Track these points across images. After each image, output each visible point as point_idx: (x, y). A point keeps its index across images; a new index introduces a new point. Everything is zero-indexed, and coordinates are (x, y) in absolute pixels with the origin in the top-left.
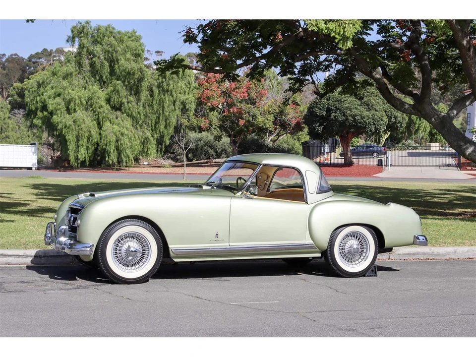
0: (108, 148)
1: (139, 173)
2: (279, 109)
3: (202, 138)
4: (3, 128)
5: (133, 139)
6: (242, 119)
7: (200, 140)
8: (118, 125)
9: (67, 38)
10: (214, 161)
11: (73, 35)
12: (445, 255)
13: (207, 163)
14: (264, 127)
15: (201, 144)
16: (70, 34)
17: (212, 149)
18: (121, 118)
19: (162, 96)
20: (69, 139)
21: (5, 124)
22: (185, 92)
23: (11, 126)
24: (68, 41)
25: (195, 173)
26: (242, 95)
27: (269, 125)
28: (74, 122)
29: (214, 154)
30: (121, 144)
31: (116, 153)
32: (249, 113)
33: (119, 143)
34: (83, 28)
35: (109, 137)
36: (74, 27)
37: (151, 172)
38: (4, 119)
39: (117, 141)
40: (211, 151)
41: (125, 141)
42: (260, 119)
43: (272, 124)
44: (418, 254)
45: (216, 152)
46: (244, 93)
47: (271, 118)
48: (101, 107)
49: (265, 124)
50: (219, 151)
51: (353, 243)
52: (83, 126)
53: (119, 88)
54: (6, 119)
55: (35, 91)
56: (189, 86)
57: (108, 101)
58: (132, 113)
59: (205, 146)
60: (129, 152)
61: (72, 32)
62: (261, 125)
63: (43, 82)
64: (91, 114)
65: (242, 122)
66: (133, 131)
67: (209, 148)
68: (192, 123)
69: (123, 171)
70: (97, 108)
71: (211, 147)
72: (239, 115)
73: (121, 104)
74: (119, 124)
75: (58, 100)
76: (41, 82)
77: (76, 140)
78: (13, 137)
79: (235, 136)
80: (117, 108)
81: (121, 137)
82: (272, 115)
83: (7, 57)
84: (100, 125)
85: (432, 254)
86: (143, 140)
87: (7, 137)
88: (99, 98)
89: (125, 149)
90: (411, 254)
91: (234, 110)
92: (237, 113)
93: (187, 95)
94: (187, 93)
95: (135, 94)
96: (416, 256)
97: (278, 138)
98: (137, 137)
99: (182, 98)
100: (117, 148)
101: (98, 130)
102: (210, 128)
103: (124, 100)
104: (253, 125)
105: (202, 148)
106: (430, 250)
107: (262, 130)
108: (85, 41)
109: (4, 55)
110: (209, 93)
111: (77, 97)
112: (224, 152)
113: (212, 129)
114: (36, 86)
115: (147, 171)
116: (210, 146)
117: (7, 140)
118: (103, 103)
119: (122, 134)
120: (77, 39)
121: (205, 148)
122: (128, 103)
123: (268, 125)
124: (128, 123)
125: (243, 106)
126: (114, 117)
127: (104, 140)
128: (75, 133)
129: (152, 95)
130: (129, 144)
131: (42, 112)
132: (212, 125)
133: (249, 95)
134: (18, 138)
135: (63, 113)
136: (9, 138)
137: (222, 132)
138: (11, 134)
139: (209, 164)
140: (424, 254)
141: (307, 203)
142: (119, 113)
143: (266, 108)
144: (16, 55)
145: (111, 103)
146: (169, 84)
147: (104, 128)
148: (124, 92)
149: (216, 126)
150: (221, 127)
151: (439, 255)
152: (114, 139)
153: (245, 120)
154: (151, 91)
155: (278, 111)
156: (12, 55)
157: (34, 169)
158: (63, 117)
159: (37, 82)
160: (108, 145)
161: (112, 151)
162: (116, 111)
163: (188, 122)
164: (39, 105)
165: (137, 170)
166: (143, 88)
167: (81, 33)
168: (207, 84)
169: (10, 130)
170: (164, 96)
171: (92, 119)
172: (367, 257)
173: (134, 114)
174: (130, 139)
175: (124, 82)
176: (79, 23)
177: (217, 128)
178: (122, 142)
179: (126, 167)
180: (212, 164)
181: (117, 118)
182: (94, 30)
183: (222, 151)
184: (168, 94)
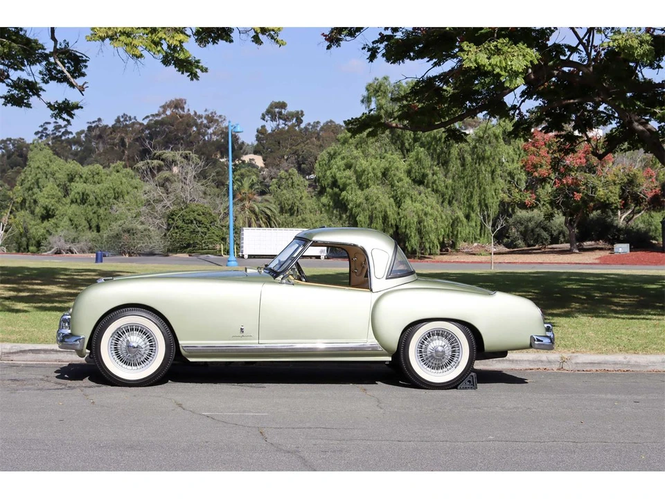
0: (408, 231)
1: (446, 262)
2: (628, 177)
3: (533, 217)
4: (299, 210)
5: (438, 220)
6: (578, 192)
7: (530, 220)
8: (421, 203)
9: (362, 98)
10: (550, 246)
11: (369, 94)
12: (647, 366)
13: (540, 249)
14: (607, 202)
15: (531, 225)
16: (365, 93)
17: (546, 231)
18: (425, 194)
19: (477, 165)
20: (360, 221)
21: (302, 204)
22: (513, 161)
23: (308, 207)
24: (362, 101)
25: (517, 261)
26: (578, 161)
27: (615, 199)
28: (367, 199)
29: (549, 238)
30: (425, 227)
31: (418, 237)
32: (586, 184)
33: (422, 224)
34: (380, 86)
35: (409, 218)
36: (370, 85)
37: (462, 260)
38: (301, 198)
39: (420, 222)
40: (545, 234)
41: (429, 222)
42: (601, 192)
43: (618, 198)
44: (606, 363)
45: (552, 235)
46: (580, 159)
47: (617, 190)
48: (400, 180)
49: (608, 199)
50: (555, 233)
51: (438, 344)
52: (377, 205)
53: (422, 155)
54: (304, 198)
55: (326, 164)
56: (518, 153)
57: (409, 172)
58: (437, 187)
59: (537, 227)
60: (433, 236)
61: (367, 90)
62: (602, 200)
63: (335, 153)
64: (388, 188)
65: (578, 196)
66: (440, 210)
67: (542, 230)
68: (513, 199)
69: (427, 260)
70: (396, 182)
71: (545, 229)
72: (575, 187)
73: (424, 176)
74: (422, 201)
75: (348, 173)
76: (332, 152)
77: (368, 222)
78: (311, 220)
79: (571, 215)
80: (420, 181)
81: (424, 217)
82: (619, 187)
83: (322, 124)
84: (399, 203)
85: (628, 364)
86: (451, 221)
87: (304, 220)
88: (397, 169)
89: (428, 233)
90: (595, 363)
91: (568, 180)
92: (572, 184)
93: (515, 164)
94: (515, 161)
95: (443, 165)
96: (602, 365)
97: (633, 217)
98: (444, 217)
99: (509, 168)
100: (419, 232)
101: (396, 209)
102: (537, 205)
103: (429, 172)
104: (592, 199)
105: (533, 230)
106: (625, 358)
107: (605, 206)
108: (383, 102)
109: (318, 122)
110: (536, 160)
111: (370, 170)
112: (561, 236)
113: (540, 205)
114: (326, 158)
115: (457, 260)
116: (543, 228)
117: (304, 223)
118: (403, 176)
119: (426, 214)
120: (373, 99)
121: (537, 230)
122: (433, 174)
123: (612, 200)
124: (433, 200)
125: (580, 175)
126: (416, 193)
127: (403, 222)
128: (367, 213)
129: (463, 165)
130: (434, 227)
131: (332, 189)
132: (540, 202)
133: (587, 160)
134: (316, 221)
135: (354, 190)
136: (306, 222)
137: (553, 209)
138: (308, 216)
139: (543, 250)
140: (615, 363)
141: (371, 290)
142: (422, 188)
143: (610, 178)
144: (331, 121)
145: (412, 175)
146: (485, 150)
147: (404, 206)
148: (428, 161)
149: (545, 201)
150: (552, 203)
151: (638, 365)
152: (416, 220)
153: (583, 193)
154: (463, 159)
155: (626, 180)
156: (327, 123)
157: (323, 257)
158: (354, 194)
159: (328, 153)
160: (408, 227)
161: (413, 234)
162: (419, 185)
163: (509, 197)
164: (330, 180)
165: (445, 258)
166: (452, 156)
167: (378, 92)
168: (533, 148)
169: (308, 211)
170: (479, 165)
171: (390, 196)
172: (459, 363)
173: (440, 188)
174: (435, 220)
175: (429, 149)
176: (375, 79)
177: (547, 205)
178: (425, 224)
179: (430, 254)
180: (547, 250)
181: (420, 194)
182: (394, 86)
183: (560, 233)
184: (484, 163)
